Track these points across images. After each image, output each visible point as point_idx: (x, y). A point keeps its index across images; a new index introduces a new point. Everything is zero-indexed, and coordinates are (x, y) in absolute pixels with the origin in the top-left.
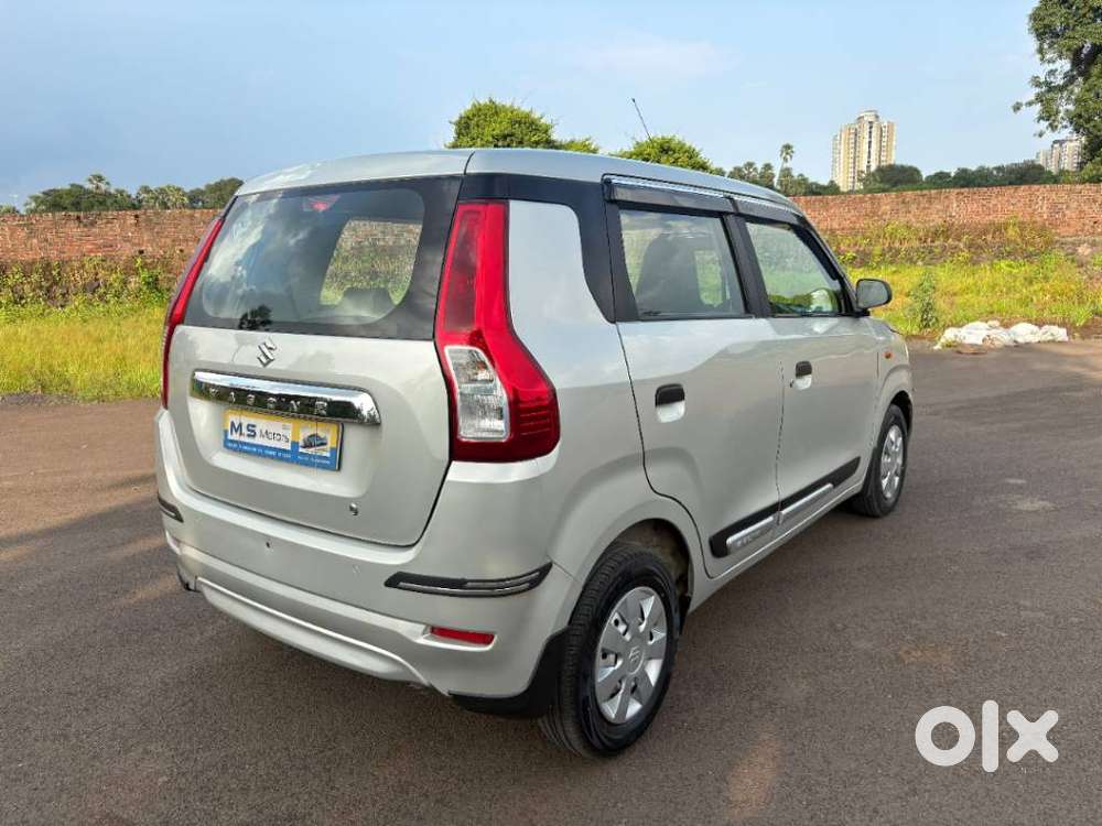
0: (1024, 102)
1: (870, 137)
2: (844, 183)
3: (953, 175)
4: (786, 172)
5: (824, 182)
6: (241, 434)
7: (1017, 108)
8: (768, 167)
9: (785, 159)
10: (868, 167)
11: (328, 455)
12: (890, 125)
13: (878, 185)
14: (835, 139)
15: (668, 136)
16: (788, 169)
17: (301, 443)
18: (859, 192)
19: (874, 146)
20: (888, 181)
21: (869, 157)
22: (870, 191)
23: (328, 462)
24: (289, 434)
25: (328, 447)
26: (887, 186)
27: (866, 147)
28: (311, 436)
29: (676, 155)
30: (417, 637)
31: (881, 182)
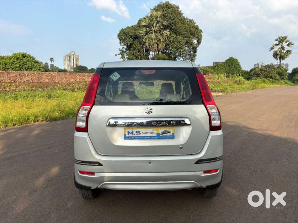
0: (118, 54)
1: (73, 58)
2: (68, 69)
3: (95, 69)
4: (52, 66)
5: (63, 69)
6: (133, 134)
7: (116, 55)
8: (46, 64)
9: (52, 62)
10: (74, 66)
11: (171, 135)
12: (78, 56)
13: (77, 71)
14: (64, 58)
15: (25, 52)
16: (52, 65)
17: (160, 133)
18: (72, 72)
19: (74, 60)
20: (80, 70)
21: (74, 63)
22: (76, 72)
23: (172, 137)
24: (155, 132)
25: (171, 133)
26: (80, 71)
27: (72, 61)
28: (165, 131)
29: (28, 58)
30: (202, 174)
31: (78, 70)
